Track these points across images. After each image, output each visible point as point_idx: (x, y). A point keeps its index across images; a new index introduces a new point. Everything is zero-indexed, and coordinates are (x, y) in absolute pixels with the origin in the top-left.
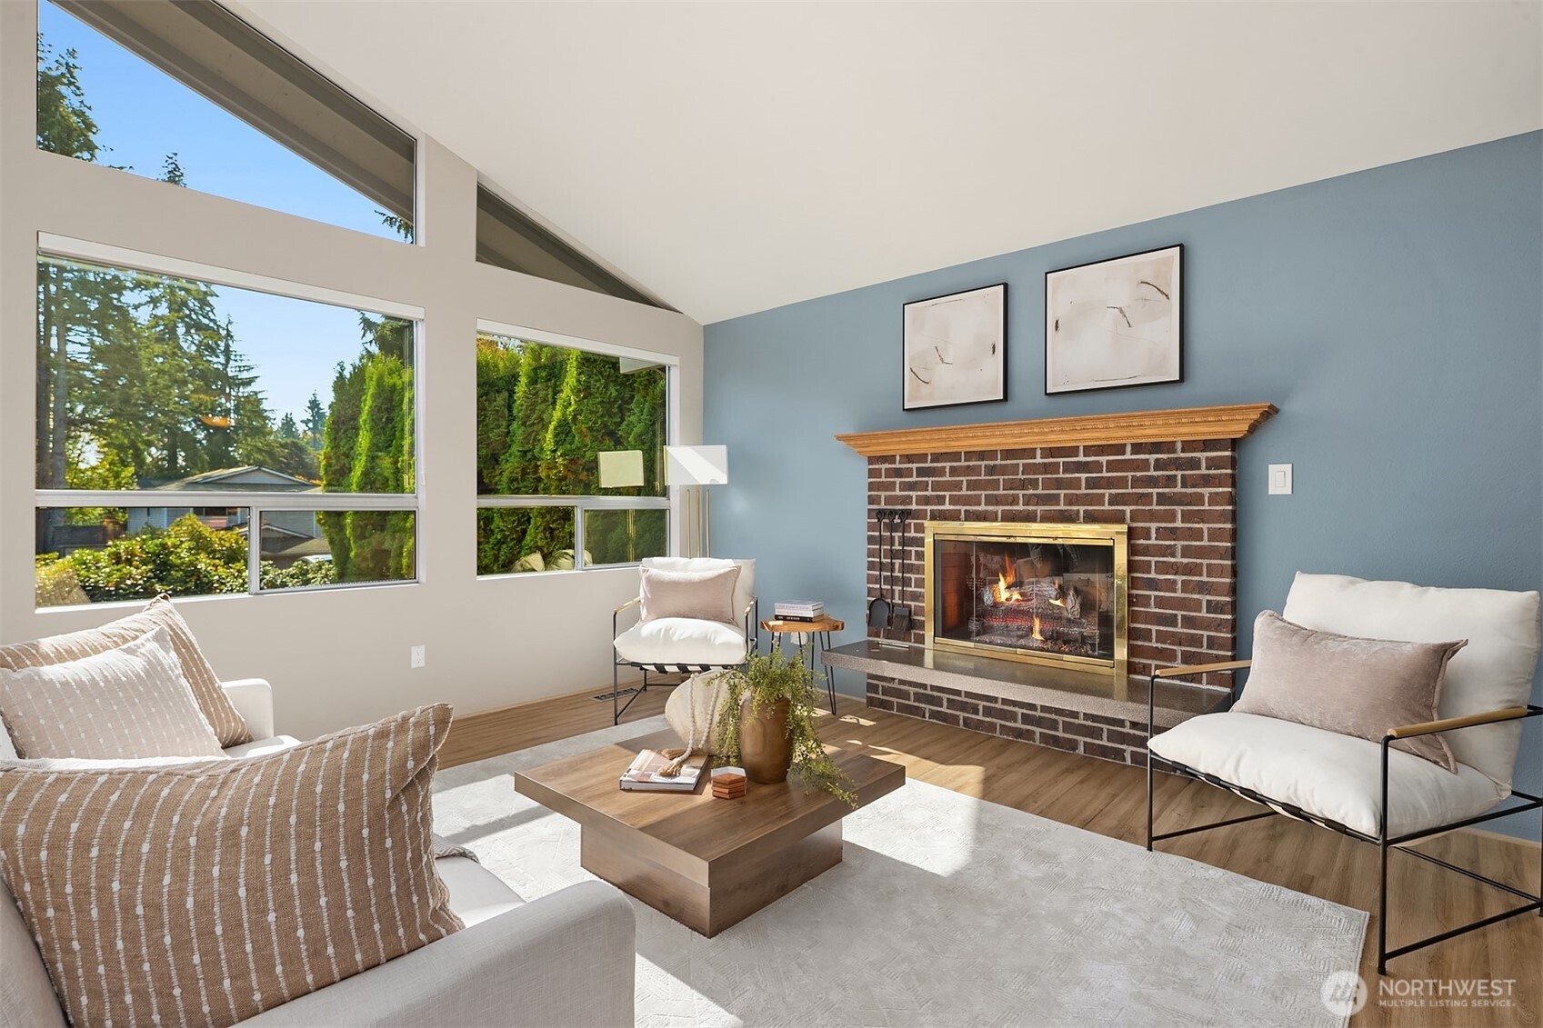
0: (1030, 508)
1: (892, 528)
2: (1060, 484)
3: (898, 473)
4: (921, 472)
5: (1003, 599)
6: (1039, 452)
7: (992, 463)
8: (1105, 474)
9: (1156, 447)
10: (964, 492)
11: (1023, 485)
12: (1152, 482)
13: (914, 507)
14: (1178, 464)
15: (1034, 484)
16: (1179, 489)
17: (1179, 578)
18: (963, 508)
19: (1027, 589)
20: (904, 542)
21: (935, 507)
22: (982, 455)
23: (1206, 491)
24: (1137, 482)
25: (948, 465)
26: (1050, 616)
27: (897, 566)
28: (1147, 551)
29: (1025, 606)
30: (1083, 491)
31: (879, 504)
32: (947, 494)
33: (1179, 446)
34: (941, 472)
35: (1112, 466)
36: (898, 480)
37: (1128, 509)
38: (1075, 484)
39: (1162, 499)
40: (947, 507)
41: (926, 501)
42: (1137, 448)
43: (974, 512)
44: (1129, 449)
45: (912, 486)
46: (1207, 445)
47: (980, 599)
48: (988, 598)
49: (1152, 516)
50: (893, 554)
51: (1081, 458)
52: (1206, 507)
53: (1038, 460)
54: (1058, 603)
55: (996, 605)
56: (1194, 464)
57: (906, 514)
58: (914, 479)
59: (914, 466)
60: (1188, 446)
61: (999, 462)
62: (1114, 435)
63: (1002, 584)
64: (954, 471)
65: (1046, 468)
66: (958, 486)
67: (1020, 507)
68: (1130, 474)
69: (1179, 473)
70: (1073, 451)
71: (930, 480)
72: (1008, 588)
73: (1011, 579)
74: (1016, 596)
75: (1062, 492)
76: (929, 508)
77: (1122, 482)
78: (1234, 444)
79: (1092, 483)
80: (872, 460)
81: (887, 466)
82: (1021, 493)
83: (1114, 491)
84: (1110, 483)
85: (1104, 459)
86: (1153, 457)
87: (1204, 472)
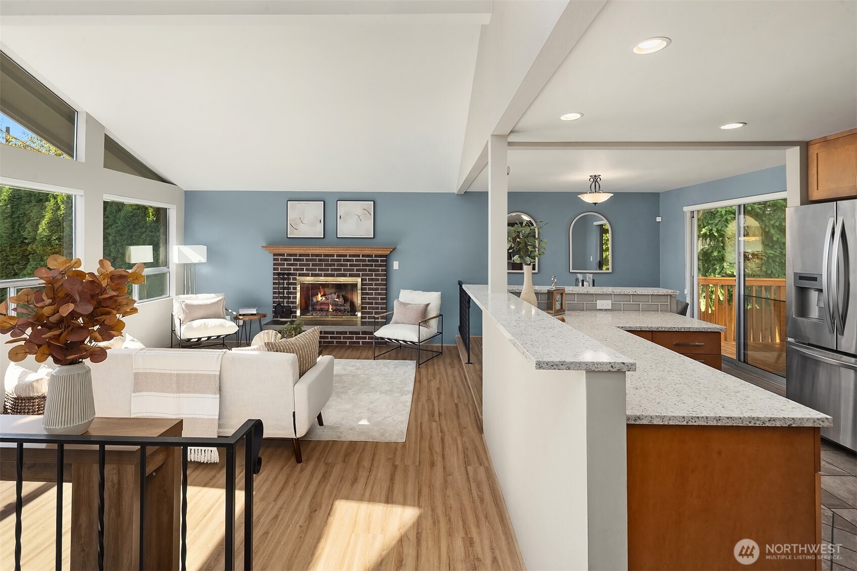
0: (333, 272)
1: (284, 279)
2: (342, 265)
3: (286, 260)
4: (294, 260)
5: (320, 300)
6: (335, 255)
7: (320, 258)
8: (355, 263)
9: (368, 256)
10: (311, 267)
11: (331, 265)
12: (367, 265)
13: (292, 272)
14: (374, 261)
15: (334, 265)
16: (374, 268)
17: (374, 292)
18: (310, 272)
19: (327, 296)
20: (288, 284)
21: (300, 272)
22: (317, 255)
23: (380, 268)
24: (363, 265)
25: (305, 258)
26: (335, 304)
27: (285, 292)
28: (366, 285)
29: (326, 302)
30: (349, 268)
31: (278, 270)
32: (305, 268)
33: (374, 256)
34: (303, 260)
35: (356, 261)
36: (286, 262)
37: (361, 273)
38: (346, 265)
39: (370, 270)
40: (305, 272)
42: (363, 256)
43: (314, 273)
44: (361, 256)
45: (291, 265)
46: (381, 256)
47: (312, 300)
48: (315, 300)
49: (367, 275)
50: (284, 288)
51: (348, 258)
52: (380, 273)
53: (335, 258)
54: (337, 300)
55: (317, 302)
56: (377, 261)
57: (289, 274)
58: (292, 262)
59: (292, 258)
60: (376, 256)
61: (322, 258)
62: (358, 252)
63: (319, 295)
64: (307, 260)
65: (338, 260)
66: (309, 265)
67: (330, 272)
68: (361, 263)
69: (374, 263)
70: (346, 256)
71: (298, 263)
72: (321, 296)
73: (322, 294)
74: (324, 299)
75: (342, 268)
76: (298, 272)
77: (359, 265)
78: (386, 256)
79: (351, 265)
80: (274, 255)
81: (281, 257)
82: (330, 268)
83: (357, 268)
84: (356, 265)
85: (354, 258)
86: (367, 258)
87: (380, 263)
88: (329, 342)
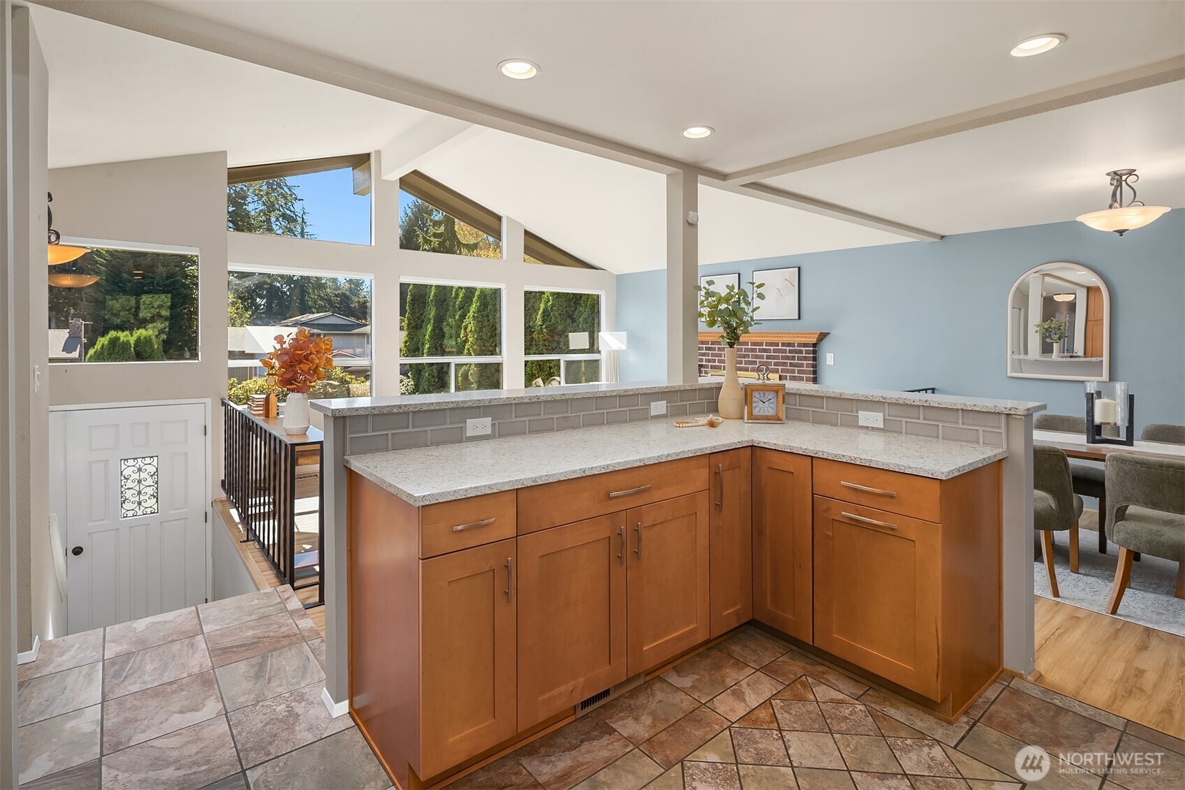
0: (746, 365)
2: (757, 357)
4: (706, 349)
6: (750, 343)
8: (772, 354)
9: (789, 345)
11: (744, 356)
12: (787, 358)
13: (704, 363)
14: (795, 351)
15: (748, 356)
16: (796, 361)
18: (722, 365)
21: (712, 364)
23: (805, 362)
24: (783, 358)
25: (717, 346)
30: (765, 360)
32: (717, 358)
33: (796, 344)
34: (715, 350)
35: (775, 351)
37: (780, 368)
38: (762, 357)
39: (791, 365)
40: (717, 364)
41: (709, 361)
42: (783, 344)
44: (780, 344)
45: (703, 354)
46: (805, 345)
49: (788, 371)
51: (764, 347)
52: (805, 368)
53: (750, 347)
56: (801, 352)
58: (704, 351)
59: (704, 346)
60: (799, 345)
62: (775, 340)
64: (719, 350)
65: (753, 350)
67: (743, 365)
68: (780, 354)
69: (796, 355)
70: (761, 344)
71: (710, 352)
75: (758, 360)
76: (710, 364)
77: (777, 357)
78: (814, 345)
79: (768, 357)
82: (743, 359)
83: (776, 361)
84: (774, 358)
85: (772, 348)
86: (788, 348)
87: (804, 355)
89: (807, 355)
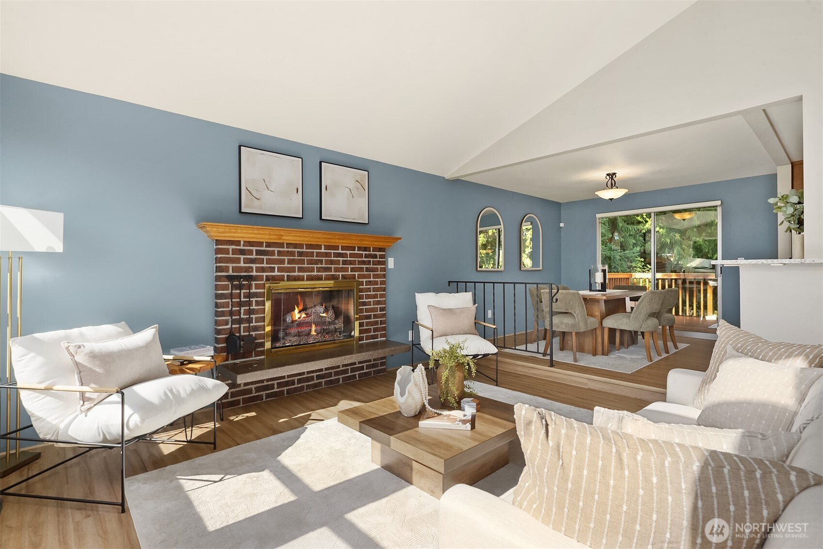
0: (320, 274)
1: (240, 287)
2: (332, 262)
3: (242, 252)
4: (259, 253)
5: (297, 318)
6: (323, 247)
7: (301, 250)
8: (349, 259)
9: (365, 249)
10: (286, 265)
11: (316, 262)
12: (364, 263)
13: (254, 273)
14: (371, 256)
15: (321, 262)
16: (372, 266)
17: (372, 300)
18: (286, 274)
19: (309, 311)
20: (249, 295)
21: (268, 274)
22: (296, 246)
23: (378, 267)
24: (359, 262)
25: (276, 249)
26: (320, 322)
27: (243, 312)
28: (362, 290)
29: (308, 320)
30: (341, 266)
31: (228, 272)
32: (276, 266)
33: (371, 249)
34: (273, 253)
35: (352, 255)
36: (242, 257)
37: (357, 274)
38: (338, 262)
39: (368, 270)
40: (276, 273)
41: (263, 270)
42: (359, 248)
43: (292, 276)
44: (357, 248)
45: (253, 261)
47: (285, 320)
48: (289, 319)
49: (363, 276)
50: (240, 304)
51: (340, 251)
52: (379, 273)
53: (323, 250)
54: (324, 315)
55: (293, 321)
56: (375, 256)
57: (250, 278)
58: (254, 256)
59: (254, 249)
60: (374, 249)
61: (304, 250)
62: (351, 242)
63: (297, 311)
64: (280, 253)
65: (327, 255)
66: (282, 262)
67: (315, 273)
68: (357, 259)
69: (372, 260)
70: (336, 248)
71: (265, 257)
72: (300, 312)
73: (301, 307)
74: (304, 315)
75: (333, 266)
76: (265, 274)
77: (354, 262)
78: (384, 250)
79: (344, 263)
80: (217, 242)
81: (234, 247)
82: (315, 266)
83: (352, 266)
84: (351, 263)
85: (348, 252)
86: (364, 253)
87: (378, 259)
88: (315, 385)
89: (380, 260)
